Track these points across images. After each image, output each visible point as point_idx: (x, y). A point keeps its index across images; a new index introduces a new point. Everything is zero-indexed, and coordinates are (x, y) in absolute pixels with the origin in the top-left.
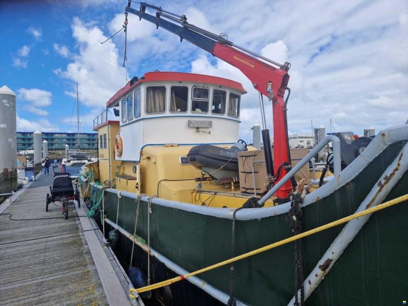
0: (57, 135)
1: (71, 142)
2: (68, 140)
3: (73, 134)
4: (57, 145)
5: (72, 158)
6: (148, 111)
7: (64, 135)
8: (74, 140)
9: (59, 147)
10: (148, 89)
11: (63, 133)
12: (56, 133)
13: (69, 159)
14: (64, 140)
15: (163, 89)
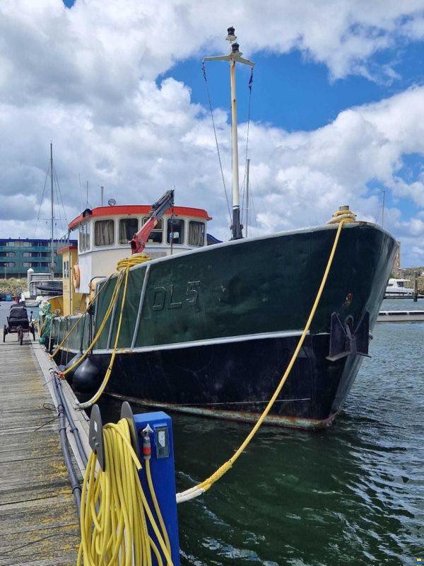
0: (12, 244)
1: (40, 259)
2: (35, 254)
3: (45, 243)
4: (11, 264)
5: (39, 291)
6: (96, 244)
7: (27, 244)
8: (44, 254)
9: (15, 270)
10: (97, 223)
11: (24, 241)
12: (10, 240)
13: (34, 294)
14: (26, 255)
15: (112, 222)
